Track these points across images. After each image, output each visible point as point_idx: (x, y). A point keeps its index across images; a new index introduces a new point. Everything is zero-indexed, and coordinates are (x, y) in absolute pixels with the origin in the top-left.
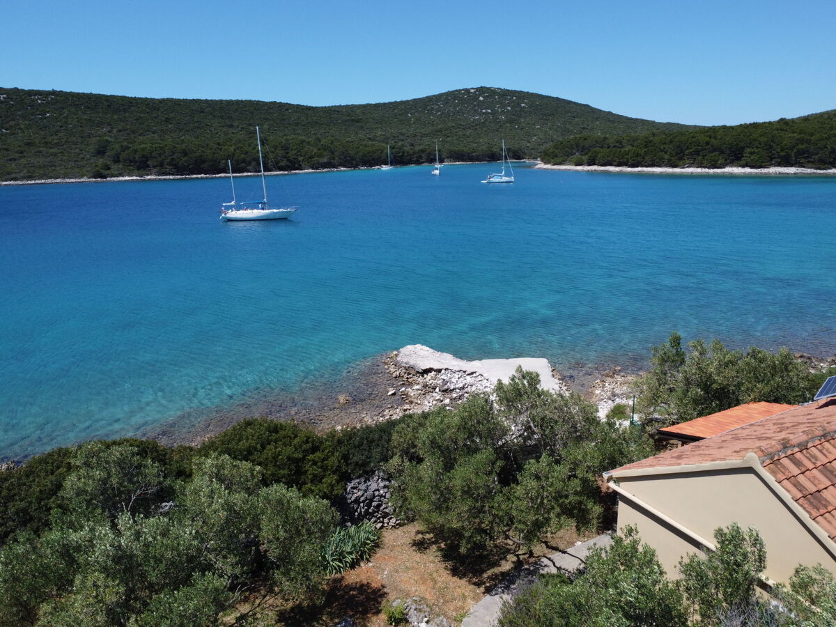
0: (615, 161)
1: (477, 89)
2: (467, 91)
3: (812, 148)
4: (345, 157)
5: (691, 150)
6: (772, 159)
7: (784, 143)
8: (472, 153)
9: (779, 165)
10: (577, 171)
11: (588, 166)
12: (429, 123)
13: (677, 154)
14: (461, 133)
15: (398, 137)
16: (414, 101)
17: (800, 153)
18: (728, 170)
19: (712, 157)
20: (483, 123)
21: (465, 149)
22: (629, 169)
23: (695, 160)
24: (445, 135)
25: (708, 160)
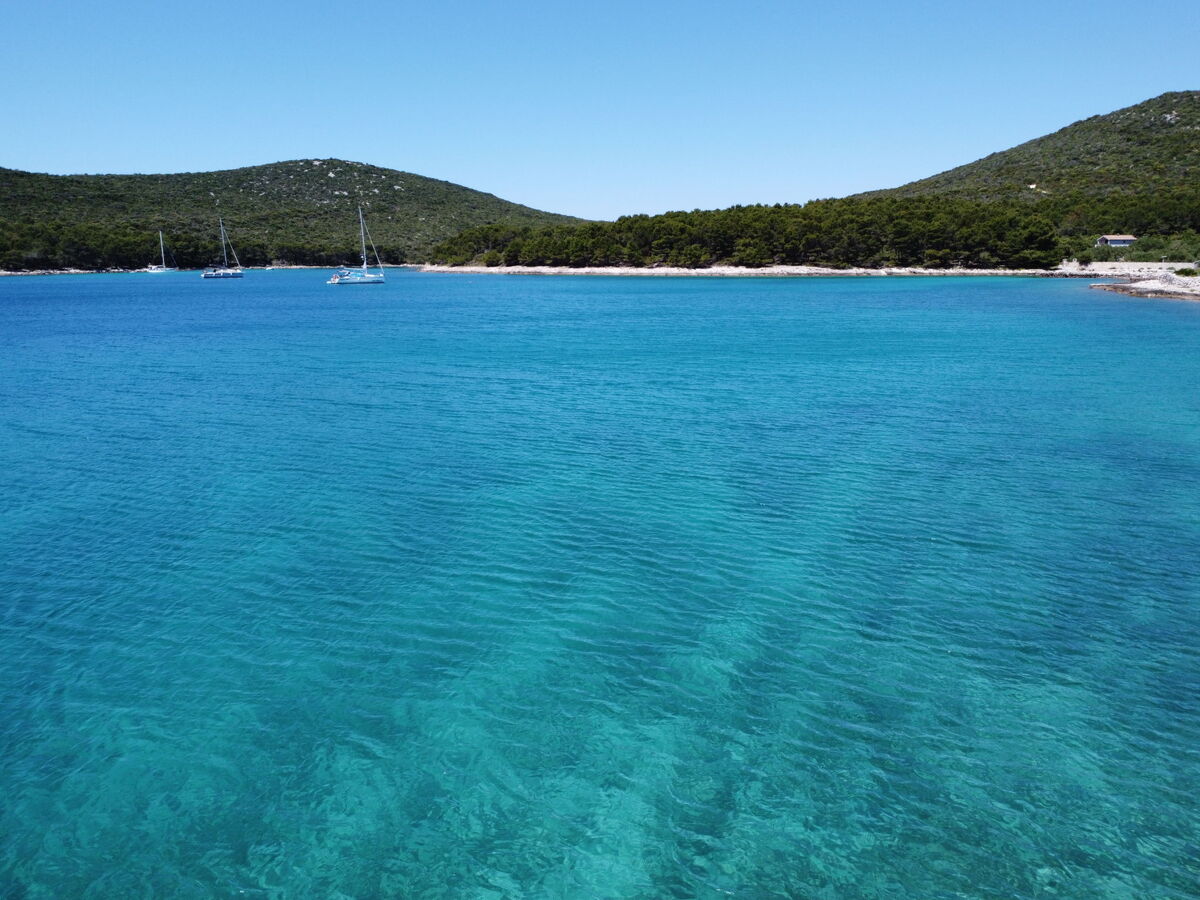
0: (549, 258)
1: (324, 161)
2: (308, 163)
3: (825, 239)
5: (661, 241)
6: (774, 254)
7: (788, 230)
8: (319, 251)
9: (783, 262)
10: (491, 274)
11: (508, 266)
12: (245, 208)
13: (641, 246)
14: (300, 224)
15: (190, 225)
16: (220, 173)
17: (810, 245)
19: (691, 250)
20: (336, 210)
21: (308, 246)
22: (572, 271)
23: (667, 256)
24: (273, 225)
25: (686, 255)
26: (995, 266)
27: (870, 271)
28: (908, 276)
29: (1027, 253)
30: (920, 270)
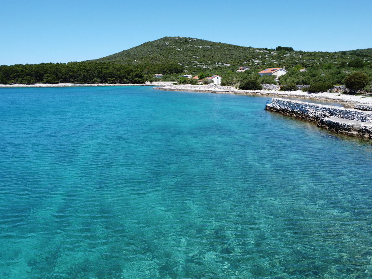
3: (76, 75)
5: (14, 75)
6: (59, 79)
7: (63, 71)
9: (62, 82)
17: (71, 76)
18: (37, 85)
19: (27, 78)
23: (17, 80)
25: (25, 80)
26: (128, 83)
27: (92, 85)
28: (104, 86)
29: (136, 79)
30: (107, 84)
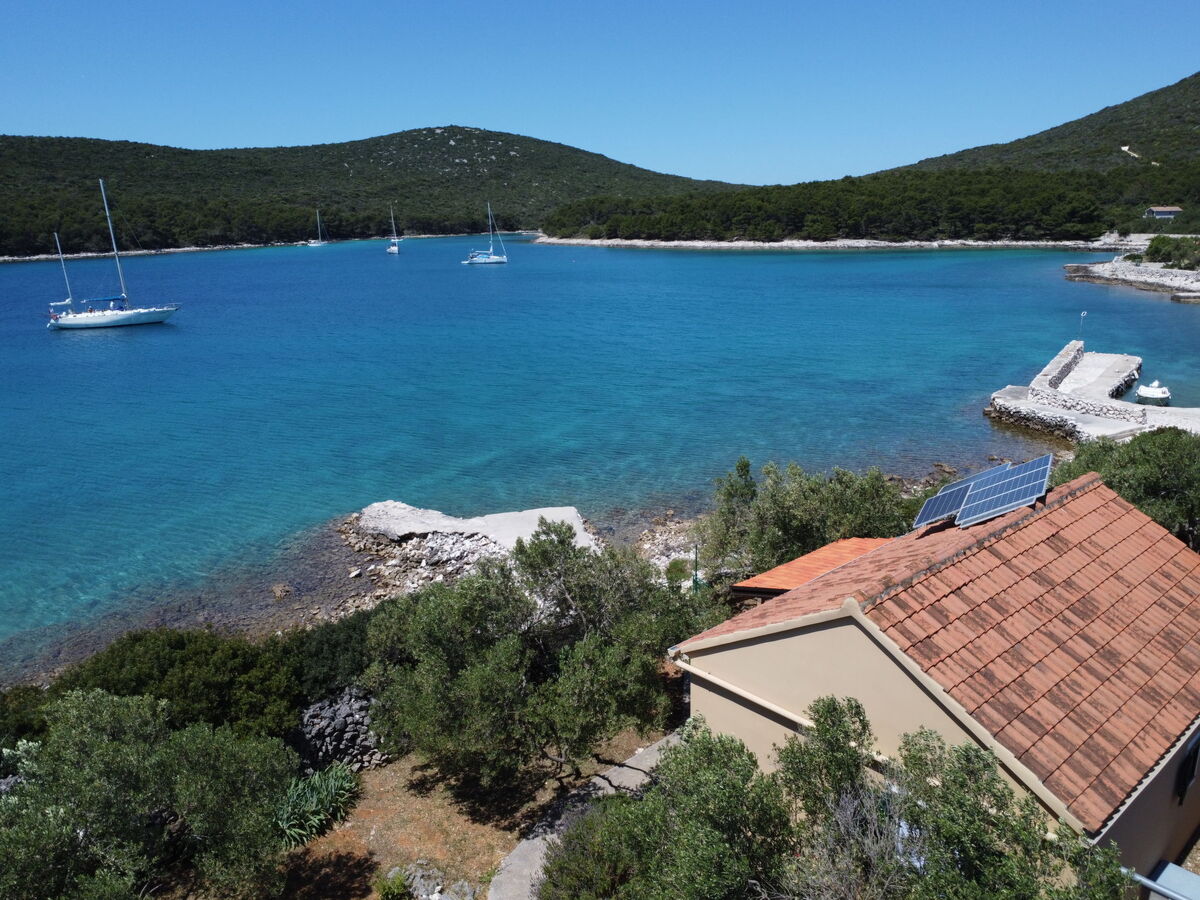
0: (643, 233)
1: (445, 128)
2: (431, 131)
3: (884, 215)
4: (250, 227)
5: (741, 217)
6: (838, 229)
7: (851, 208)
8: (445, 220)
9: (848, 236)
10: (594, 246)
11: (609, 238)
12: (376, 179)
13: (723, 222)
16: (353, 144)
17: (871, 221)
18: (787, 243)
19: (767, 226)
20: (456, 178)
21: (435, 216)
22: (663, 244)
23: (745, 231)
24: (402, 195)
25: (761, 230)
26: (1039, 238)
27: (924, 243)
28: (959, 248)
29: (1068, 226)
30: (970, 242)
